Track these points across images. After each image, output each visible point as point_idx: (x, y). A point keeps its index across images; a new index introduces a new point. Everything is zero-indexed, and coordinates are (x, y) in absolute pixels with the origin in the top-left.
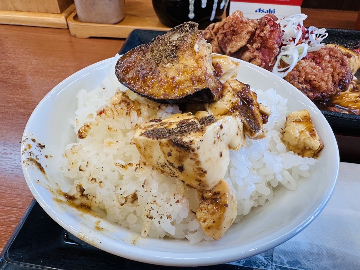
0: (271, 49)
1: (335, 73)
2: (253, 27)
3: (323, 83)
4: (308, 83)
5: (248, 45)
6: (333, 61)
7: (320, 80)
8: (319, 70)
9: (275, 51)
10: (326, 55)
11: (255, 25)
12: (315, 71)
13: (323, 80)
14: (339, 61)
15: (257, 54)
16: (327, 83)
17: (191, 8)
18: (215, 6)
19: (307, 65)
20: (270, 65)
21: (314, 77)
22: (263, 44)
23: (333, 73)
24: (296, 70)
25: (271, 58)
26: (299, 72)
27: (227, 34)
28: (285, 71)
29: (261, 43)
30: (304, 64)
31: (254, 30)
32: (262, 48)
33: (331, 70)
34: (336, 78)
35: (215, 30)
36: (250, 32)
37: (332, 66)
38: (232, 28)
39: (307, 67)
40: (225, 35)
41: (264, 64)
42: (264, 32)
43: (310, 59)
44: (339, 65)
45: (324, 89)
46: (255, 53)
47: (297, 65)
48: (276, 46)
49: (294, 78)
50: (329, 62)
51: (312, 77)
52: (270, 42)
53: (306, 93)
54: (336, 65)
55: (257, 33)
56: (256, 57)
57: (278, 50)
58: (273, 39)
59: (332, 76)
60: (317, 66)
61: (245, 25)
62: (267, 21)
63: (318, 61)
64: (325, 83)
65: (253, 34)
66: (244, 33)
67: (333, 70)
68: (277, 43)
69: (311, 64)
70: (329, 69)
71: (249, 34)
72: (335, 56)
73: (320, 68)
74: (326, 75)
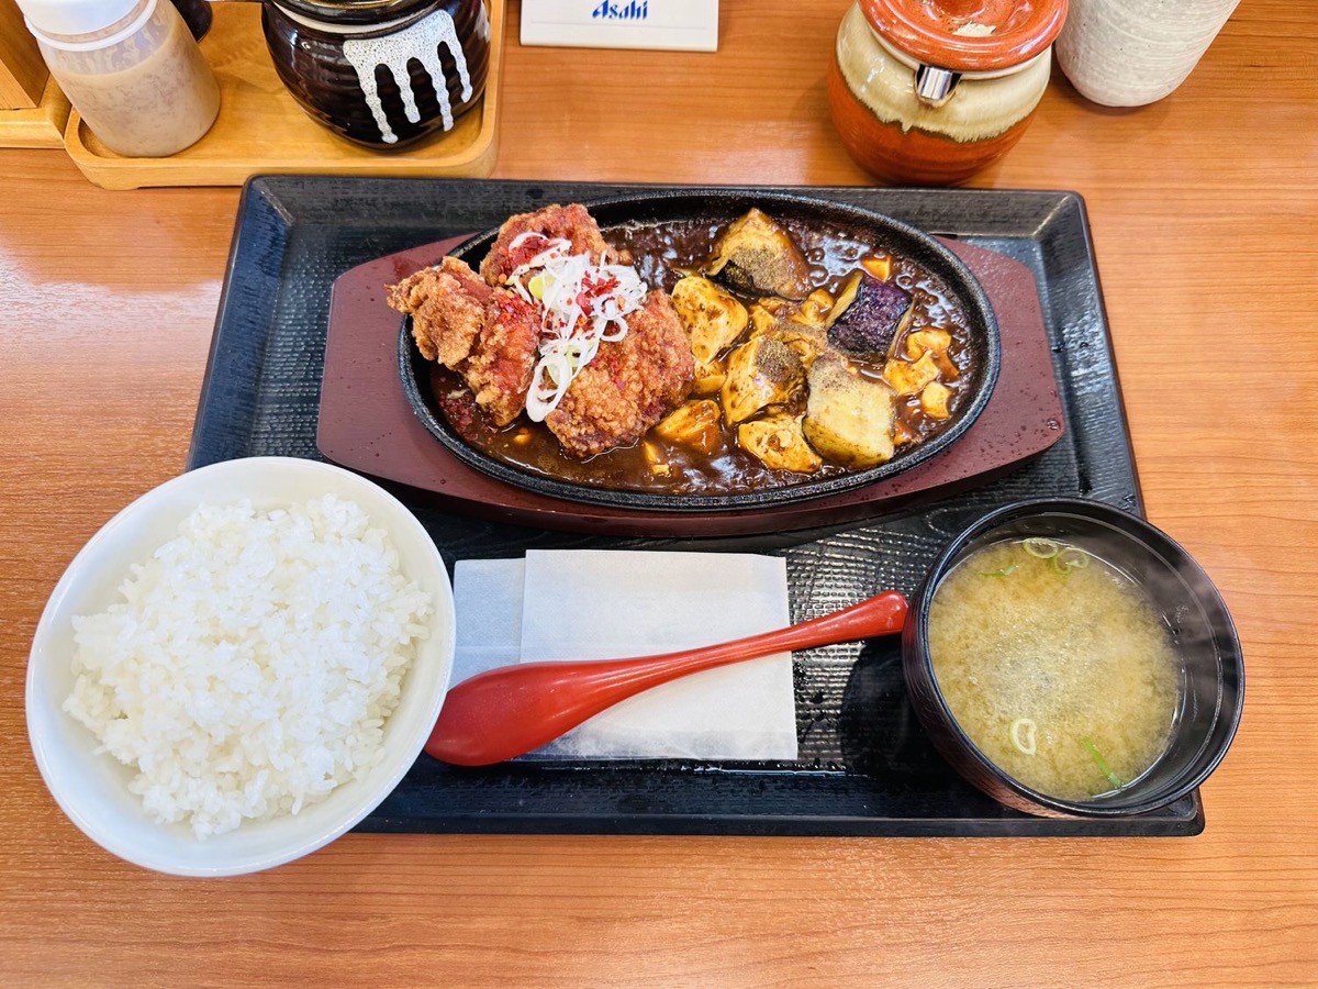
0: (517, 363)
1: (646, 392)
2: (474, 325)
3: (614, 424)
4: (592, 422)
5: (472, 360)
6: (645, 364)
7: (610, 417)
9: (525, 366)
10: (631, 352)
11: (477, 320)
12: (604, 396)
13: (616, 414)
14: (656, 362)
15: (490, 378)
19: (591, 383)
20: (519, 392)
21: (600, 410)
22: (500, 354)
23: (642, 391)
24: (570, 396)
25: (519, 378)
26: (575, 400)
27: (433, 323)
28: (550, 400)
29: (497, 353)
30: (585, 384)
31: (476, 331)
32: (501, 362)
33: (636, 388)
34: (649, 400)
35: (411, 302)
36: (469, 334)
37: (641, 376)
38: (438, 315)
39: (589, 390)
40: (430, 324)
41: (507, 392)
42: (496, 338)
43: (602, 364)
44: (656, 371)
45: (618, 432)
46: (486, 375)
47: (572, 386)
48: (524, 356)
49: (559, 421)
50: (637, 368)
51: (597, 411)
52: (511, 351)
53: (587, 444)
54: (649, 373)
55: (483, 337)
56: (489, 383)
57: (532, 359)
58: (515, 345)
59: (642, 397)
60: (610, 384)
61: (460, 315)
62: (497, 313)
63: (615, 366)
64: (620, 422)
65: (477, 338)
66: (459, 335)
67: (641, 386)
68: (526, 350)
69: (598, 380)
70: (633, 386)
71: (469, 338)
72: (652, 349)
73: (615, 388)
74: (624, 403)
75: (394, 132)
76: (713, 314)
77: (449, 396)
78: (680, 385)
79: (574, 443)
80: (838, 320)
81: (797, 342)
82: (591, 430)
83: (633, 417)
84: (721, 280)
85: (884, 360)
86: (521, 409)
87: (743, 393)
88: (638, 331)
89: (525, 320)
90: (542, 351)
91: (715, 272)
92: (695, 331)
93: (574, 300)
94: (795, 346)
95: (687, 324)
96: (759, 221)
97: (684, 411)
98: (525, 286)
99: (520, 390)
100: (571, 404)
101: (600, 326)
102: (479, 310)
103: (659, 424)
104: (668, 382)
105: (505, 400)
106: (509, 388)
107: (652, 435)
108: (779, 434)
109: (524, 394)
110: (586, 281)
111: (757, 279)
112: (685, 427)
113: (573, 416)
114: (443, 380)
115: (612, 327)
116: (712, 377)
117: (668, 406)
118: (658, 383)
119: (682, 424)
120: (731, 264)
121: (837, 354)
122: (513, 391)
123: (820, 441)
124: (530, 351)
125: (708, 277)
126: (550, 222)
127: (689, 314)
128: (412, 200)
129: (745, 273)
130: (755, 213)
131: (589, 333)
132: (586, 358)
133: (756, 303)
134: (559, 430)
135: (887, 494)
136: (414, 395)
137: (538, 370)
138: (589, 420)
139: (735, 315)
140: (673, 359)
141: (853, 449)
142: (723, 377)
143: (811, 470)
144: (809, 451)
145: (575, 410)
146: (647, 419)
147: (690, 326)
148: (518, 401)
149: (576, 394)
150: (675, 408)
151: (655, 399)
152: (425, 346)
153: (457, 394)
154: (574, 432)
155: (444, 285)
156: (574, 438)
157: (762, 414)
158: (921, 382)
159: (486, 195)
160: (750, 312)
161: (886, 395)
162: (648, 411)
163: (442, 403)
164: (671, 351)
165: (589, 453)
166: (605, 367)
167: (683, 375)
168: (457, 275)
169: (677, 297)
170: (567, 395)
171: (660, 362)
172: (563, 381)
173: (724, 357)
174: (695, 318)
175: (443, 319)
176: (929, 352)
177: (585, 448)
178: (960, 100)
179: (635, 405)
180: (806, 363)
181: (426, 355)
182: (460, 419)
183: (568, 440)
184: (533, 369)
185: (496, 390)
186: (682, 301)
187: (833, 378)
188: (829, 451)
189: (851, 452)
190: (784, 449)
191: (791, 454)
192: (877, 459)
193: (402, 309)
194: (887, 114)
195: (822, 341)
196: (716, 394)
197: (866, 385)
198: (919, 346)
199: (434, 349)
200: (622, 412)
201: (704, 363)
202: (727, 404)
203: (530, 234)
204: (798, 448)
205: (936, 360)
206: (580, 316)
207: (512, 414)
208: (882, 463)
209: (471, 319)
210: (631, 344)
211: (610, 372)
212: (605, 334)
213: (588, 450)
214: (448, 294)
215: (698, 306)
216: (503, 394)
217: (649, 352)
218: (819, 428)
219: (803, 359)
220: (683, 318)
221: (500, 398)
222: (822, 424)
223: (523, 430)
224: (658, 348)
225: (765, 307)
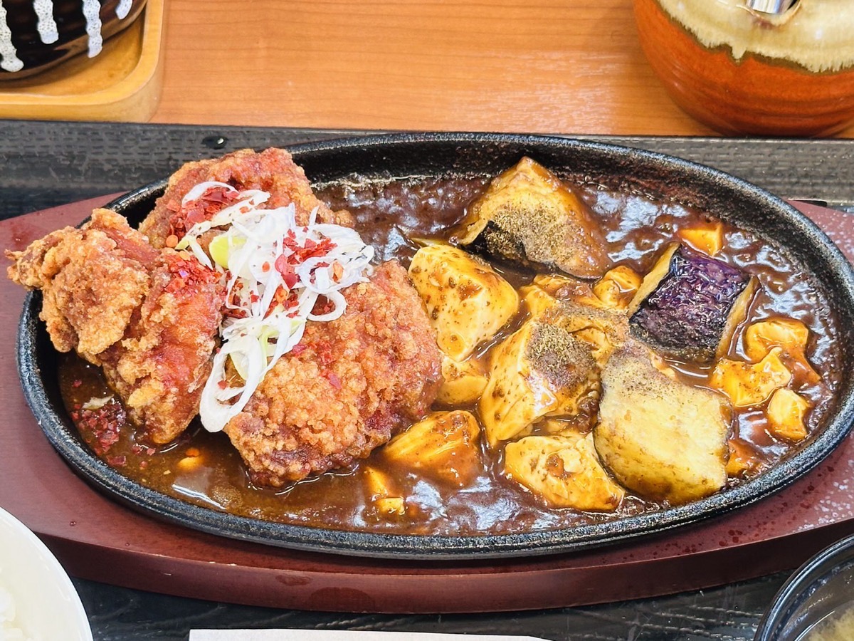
0: (190, 348)
1: (371, 393)
2: (133, 295)
3: (325, 436)
4: (293, 433)
5: (127, 343)
6: (370, 353)
7: (319, 426)
8: (323, 392)
9: (201, 353)
10: (350, 337)
11: (138, 288)
12: (312, 397)
13: (328, 423)
14: (385, 352)
15: (151, 370)
16: (337, 430)
19: (292, 381)
20: (190, 391)
21: (305, 416)
22: (167, 337)
23: (365, 392)
24: (263, 397)
25: (191, 370)
26: (270, 401)
27: (74, 296)
28: (233, 401)
29: (162, 335)
30: (284, 378)
31: (136, 304)
32: (167, 347)
33: (357, 386)
34: (376, 405)
35: (45, 269)
36: (126, 308)
37: (365, 370)
38: (84, 284)
39: (291, 387)
40: (71, 299)
41: (174, 390)
42: (163, 312)
43: (309, 353)
44: (385, 364)
45: (330, 447)
46: (146, 365)
47: (266, 382)
48: (201, 339)
49: (247, 430)
50: (358, 359)
51: (300, 417)
52: (183, 332)
53: (285, 465)
54: (376, 367)
55: (145, 311)
56: (148, 377)
57: (211, 344)
58: (190, 323)
59: (366, 400)
60: (319, 380)
61: (115, 283)
62: (167, 278)
63: (327, 356)
64: (334, 433)
65: (135, 314)
66: (111, 309)
67: (364, 384)
68: (203, 330)
69: (303, 374)
70: (353, 383)
71: (126, 313)
72: (380, 334)
73: (327, 385)
74: (339, 407)
75: (19, 55)
76: (467, 291)
77: (86, 405)
78: (420, 385)
79: (267, 463)
80: (644, 304)
81: (587, 332)
82: (292, 444)
83: (352, 427)
84: (479, 249)
85: (712, 360)
86: (191, 417)
87: (511, 399)
88: (361, 310)
89: (203, 289)
90: (225, 333)
91: (470, 239)
92: (442, 316)
93: (272, 265)
94: (585, 338)
95: (431, 308)
96: (533, 175)
97: (427, 425)
98: (205, 249)
99: (192, 388)
100: (264, 407)
101: (307, 303)
102: (141, 276)
103: (391, 441)
104: (403, 381)
105: (171, 399)
106: (176, 385)
107: (378, 457)
108: (562, 454)
109: (197, 394)
110: (289, 242)
111: (529, 248)
112: (427, 446)
113: (266, 423)
114: (77, 384)
115: (323, 304)
116: (466, 378)
117: (404, 418)
118: (388, 380)
119: (422, 442)
120: (492, 226)
121: (645, 349)
122: (182, 387)
123: (619, 463)
124: (209, 332)
125: (462, 247)
126: (239, 169)
127: (434, 294)
128: (36, 150)
129: (512, 239)
130: (527, 164)
131: (292, 310)
132: (285, 345)
133: (530, 282)
134: (245, 444)
135: (722, 544)
136: (37, 398)
137: (219, 360)
138: (290, 430)
139: (500, 294)
140: (410, 347)
141: (667, 473)
142: (483, 380)
143: (609, 506)
144: (605, 478)
145: (269, 416)
146: (373, 433)
147: (436, 310)
148: (189, 402)
149: (272, 392)
150: (413, 420)
151: (384, 404)
152: (59, 331)
153: (97, 403)
154: (267, 447)
155: (94, 243)
156: (266, 455)
157: (539, 427)
158: (766, 389)
159: (145, 143)
160: (522, 295)
161: (715, 403)
162: (374, 420)
163: (76, 415)
164: (406, 337)
165: (287, 479)
166: (314, 358)
167: (424, 372)
168: (112, 231)
169: (416, 272)
170: (259, 394)
171: (391, 351)
172: (253, 374)
173: (484, 353)
174: (442, 298)
175: (89, 290)
176: (777, 350)
177: (282, 471)
178: (809, 15)
179: (355, 411)
180: (601, 359)
181: (59, 345)
182: (101, 436)
183: (258, 459)
184: (211, 361)
185: (156, 386)
186: (423, 276)
187: (638, 379)
188: (634, 477)
189: (665, 479)
190: (570, 475)
191: (578, 482)
192: (701, 489)
193: (30, 280)
194: (710, 36)
195: (622, 329)
196: (473, 405)
197: (688, 392)
198: (762, 341)
199: (72, 335)
200: (337, 419)
201: (455, 360)
202: (488, 417)
203: (211, 183)
204: (589, 474)
205: (787, 360)
206: (280, 288)
207: (178, 423)
208: (709, 494)
209: (129, 287)
210: (350, 326)
211: (320, 365)
212: (313, 312)
213: (287, 474)
214: (98, 256)
215: (446, 281)
216: (168, 393)
217: (376, 338)
218: (616, 439)
219: (596, 354)
220: (426, 300)
221: (163, 398)
222: (620, 434)
223: (192, 451)
224: (389, 332)
225: (542, 287)
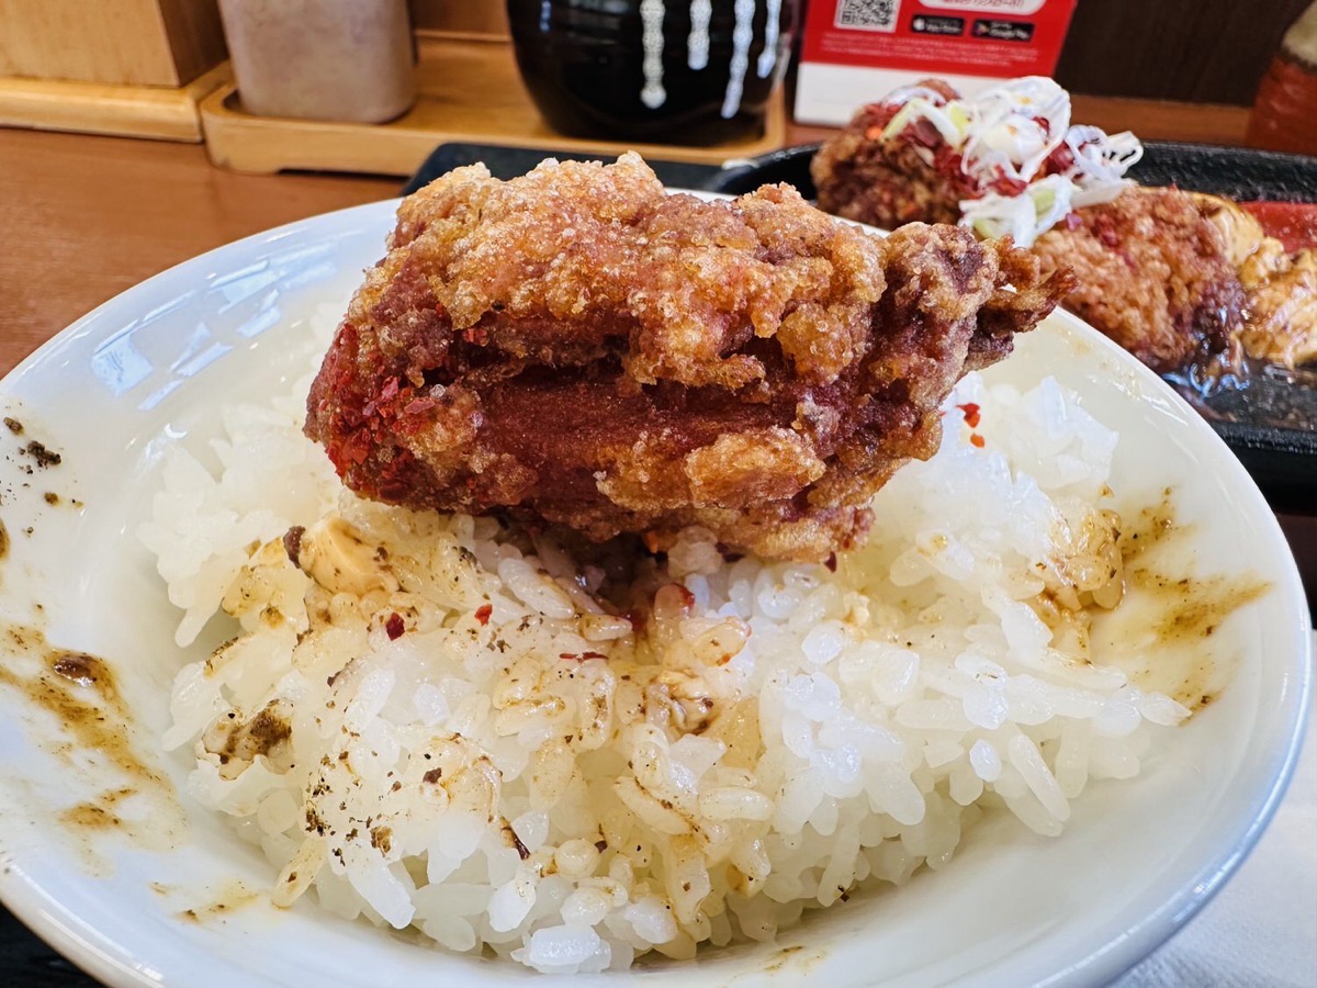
1: (1178, 283)
3: (1132, 314)
6: (1169, 236)
7: (1120, 303)
8: (1117, 268)
10: (1140, 215)
12: (1102, 272)
14: (1188, 239)
16: (1148, 314)
17: (653, 67)
18: (739, 64)
19: (1071, 251)
21: (1097, 291)
23: (1169, 278)
30: (1060, 247)
33: (1161, 269)
50: (1155, 241)
51: (1090, 292)
54: (1180, 253)
59: (1172, 289)
60: (1108, 254)
64: (1141, 316)
67: (1167, 269)
70: (1153, 266)
72: (1176, 219)
73: (1120, 262)
74: (1141, 287)
83: (1162, 312)
171: (1195, 241)
179: (1161, 299)
200: (1142, 299)
210: (1136, 205)
211: (1102, 242)
217: (1172, 223)
